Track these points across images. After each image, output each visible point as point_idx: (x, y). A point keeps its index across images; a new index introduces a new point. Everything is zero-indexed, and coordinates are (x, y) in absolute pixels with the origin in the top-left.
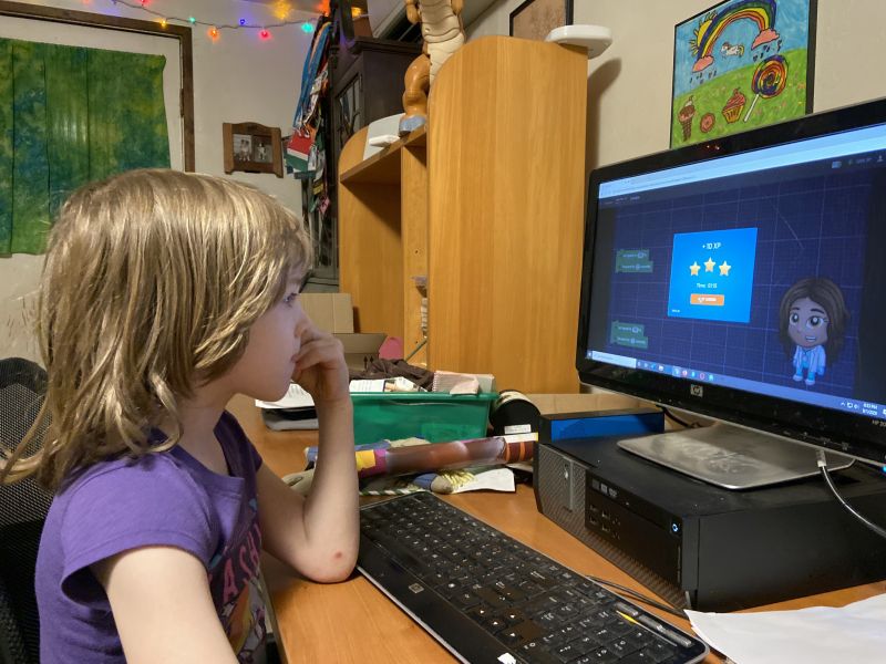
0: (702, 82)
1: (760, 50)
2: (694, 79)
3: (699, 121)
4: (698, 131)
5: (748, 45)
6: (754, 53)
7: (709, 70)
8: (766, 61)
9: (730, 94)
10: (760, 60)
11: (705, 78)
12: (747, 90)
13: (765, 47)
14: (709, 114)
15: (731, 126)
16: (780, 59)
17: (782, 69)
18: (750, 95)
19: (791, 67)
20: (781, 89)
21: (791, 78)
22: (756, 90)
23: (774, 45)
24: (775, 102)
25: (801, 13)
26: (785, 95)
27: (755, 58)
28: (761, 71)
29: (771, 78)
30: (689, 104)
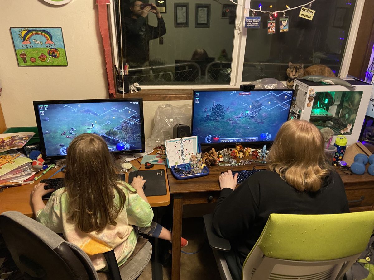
0: (27, 48)
1: (48, 45)
2: (24, 46)
3: (29, 59)
4: (30, 61)
5: (44, 42)
6: (47, 45)
7: (30, 45)
8: (51, 48)
9: (40, 54)
10: (48, 48)
11: (29, 47)
12: (46, 54)
13: (50, 45)
14: (33, 58)
15: (43, 63)
16: (56, 49)
17: (57, 52)
18: (48, 56)
19: (60, 52)
20: (58, 57)
21: (60, 55)
22: (50, 55)
23: (53, 45)
24: (56, 59)
25: (61, 40)
26: (60, 58)
27: (47, 47)
28: (50, 51)
29: (54, 53)
30: (24, 53)
